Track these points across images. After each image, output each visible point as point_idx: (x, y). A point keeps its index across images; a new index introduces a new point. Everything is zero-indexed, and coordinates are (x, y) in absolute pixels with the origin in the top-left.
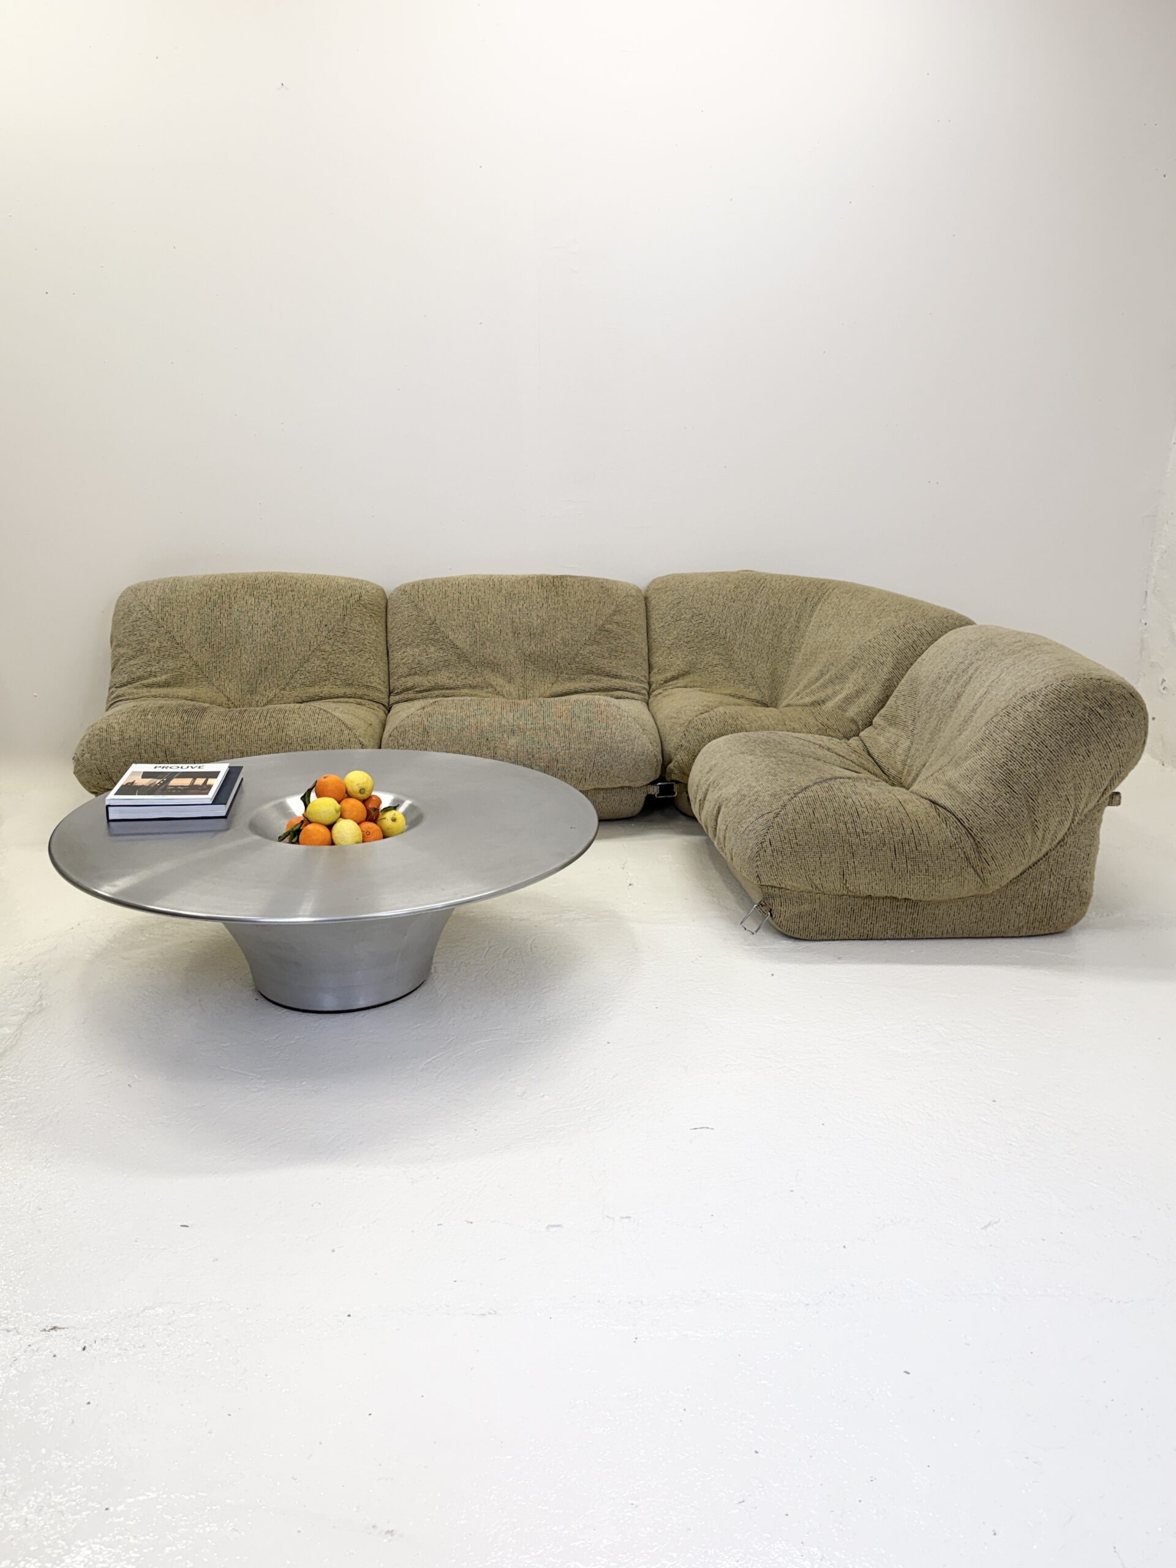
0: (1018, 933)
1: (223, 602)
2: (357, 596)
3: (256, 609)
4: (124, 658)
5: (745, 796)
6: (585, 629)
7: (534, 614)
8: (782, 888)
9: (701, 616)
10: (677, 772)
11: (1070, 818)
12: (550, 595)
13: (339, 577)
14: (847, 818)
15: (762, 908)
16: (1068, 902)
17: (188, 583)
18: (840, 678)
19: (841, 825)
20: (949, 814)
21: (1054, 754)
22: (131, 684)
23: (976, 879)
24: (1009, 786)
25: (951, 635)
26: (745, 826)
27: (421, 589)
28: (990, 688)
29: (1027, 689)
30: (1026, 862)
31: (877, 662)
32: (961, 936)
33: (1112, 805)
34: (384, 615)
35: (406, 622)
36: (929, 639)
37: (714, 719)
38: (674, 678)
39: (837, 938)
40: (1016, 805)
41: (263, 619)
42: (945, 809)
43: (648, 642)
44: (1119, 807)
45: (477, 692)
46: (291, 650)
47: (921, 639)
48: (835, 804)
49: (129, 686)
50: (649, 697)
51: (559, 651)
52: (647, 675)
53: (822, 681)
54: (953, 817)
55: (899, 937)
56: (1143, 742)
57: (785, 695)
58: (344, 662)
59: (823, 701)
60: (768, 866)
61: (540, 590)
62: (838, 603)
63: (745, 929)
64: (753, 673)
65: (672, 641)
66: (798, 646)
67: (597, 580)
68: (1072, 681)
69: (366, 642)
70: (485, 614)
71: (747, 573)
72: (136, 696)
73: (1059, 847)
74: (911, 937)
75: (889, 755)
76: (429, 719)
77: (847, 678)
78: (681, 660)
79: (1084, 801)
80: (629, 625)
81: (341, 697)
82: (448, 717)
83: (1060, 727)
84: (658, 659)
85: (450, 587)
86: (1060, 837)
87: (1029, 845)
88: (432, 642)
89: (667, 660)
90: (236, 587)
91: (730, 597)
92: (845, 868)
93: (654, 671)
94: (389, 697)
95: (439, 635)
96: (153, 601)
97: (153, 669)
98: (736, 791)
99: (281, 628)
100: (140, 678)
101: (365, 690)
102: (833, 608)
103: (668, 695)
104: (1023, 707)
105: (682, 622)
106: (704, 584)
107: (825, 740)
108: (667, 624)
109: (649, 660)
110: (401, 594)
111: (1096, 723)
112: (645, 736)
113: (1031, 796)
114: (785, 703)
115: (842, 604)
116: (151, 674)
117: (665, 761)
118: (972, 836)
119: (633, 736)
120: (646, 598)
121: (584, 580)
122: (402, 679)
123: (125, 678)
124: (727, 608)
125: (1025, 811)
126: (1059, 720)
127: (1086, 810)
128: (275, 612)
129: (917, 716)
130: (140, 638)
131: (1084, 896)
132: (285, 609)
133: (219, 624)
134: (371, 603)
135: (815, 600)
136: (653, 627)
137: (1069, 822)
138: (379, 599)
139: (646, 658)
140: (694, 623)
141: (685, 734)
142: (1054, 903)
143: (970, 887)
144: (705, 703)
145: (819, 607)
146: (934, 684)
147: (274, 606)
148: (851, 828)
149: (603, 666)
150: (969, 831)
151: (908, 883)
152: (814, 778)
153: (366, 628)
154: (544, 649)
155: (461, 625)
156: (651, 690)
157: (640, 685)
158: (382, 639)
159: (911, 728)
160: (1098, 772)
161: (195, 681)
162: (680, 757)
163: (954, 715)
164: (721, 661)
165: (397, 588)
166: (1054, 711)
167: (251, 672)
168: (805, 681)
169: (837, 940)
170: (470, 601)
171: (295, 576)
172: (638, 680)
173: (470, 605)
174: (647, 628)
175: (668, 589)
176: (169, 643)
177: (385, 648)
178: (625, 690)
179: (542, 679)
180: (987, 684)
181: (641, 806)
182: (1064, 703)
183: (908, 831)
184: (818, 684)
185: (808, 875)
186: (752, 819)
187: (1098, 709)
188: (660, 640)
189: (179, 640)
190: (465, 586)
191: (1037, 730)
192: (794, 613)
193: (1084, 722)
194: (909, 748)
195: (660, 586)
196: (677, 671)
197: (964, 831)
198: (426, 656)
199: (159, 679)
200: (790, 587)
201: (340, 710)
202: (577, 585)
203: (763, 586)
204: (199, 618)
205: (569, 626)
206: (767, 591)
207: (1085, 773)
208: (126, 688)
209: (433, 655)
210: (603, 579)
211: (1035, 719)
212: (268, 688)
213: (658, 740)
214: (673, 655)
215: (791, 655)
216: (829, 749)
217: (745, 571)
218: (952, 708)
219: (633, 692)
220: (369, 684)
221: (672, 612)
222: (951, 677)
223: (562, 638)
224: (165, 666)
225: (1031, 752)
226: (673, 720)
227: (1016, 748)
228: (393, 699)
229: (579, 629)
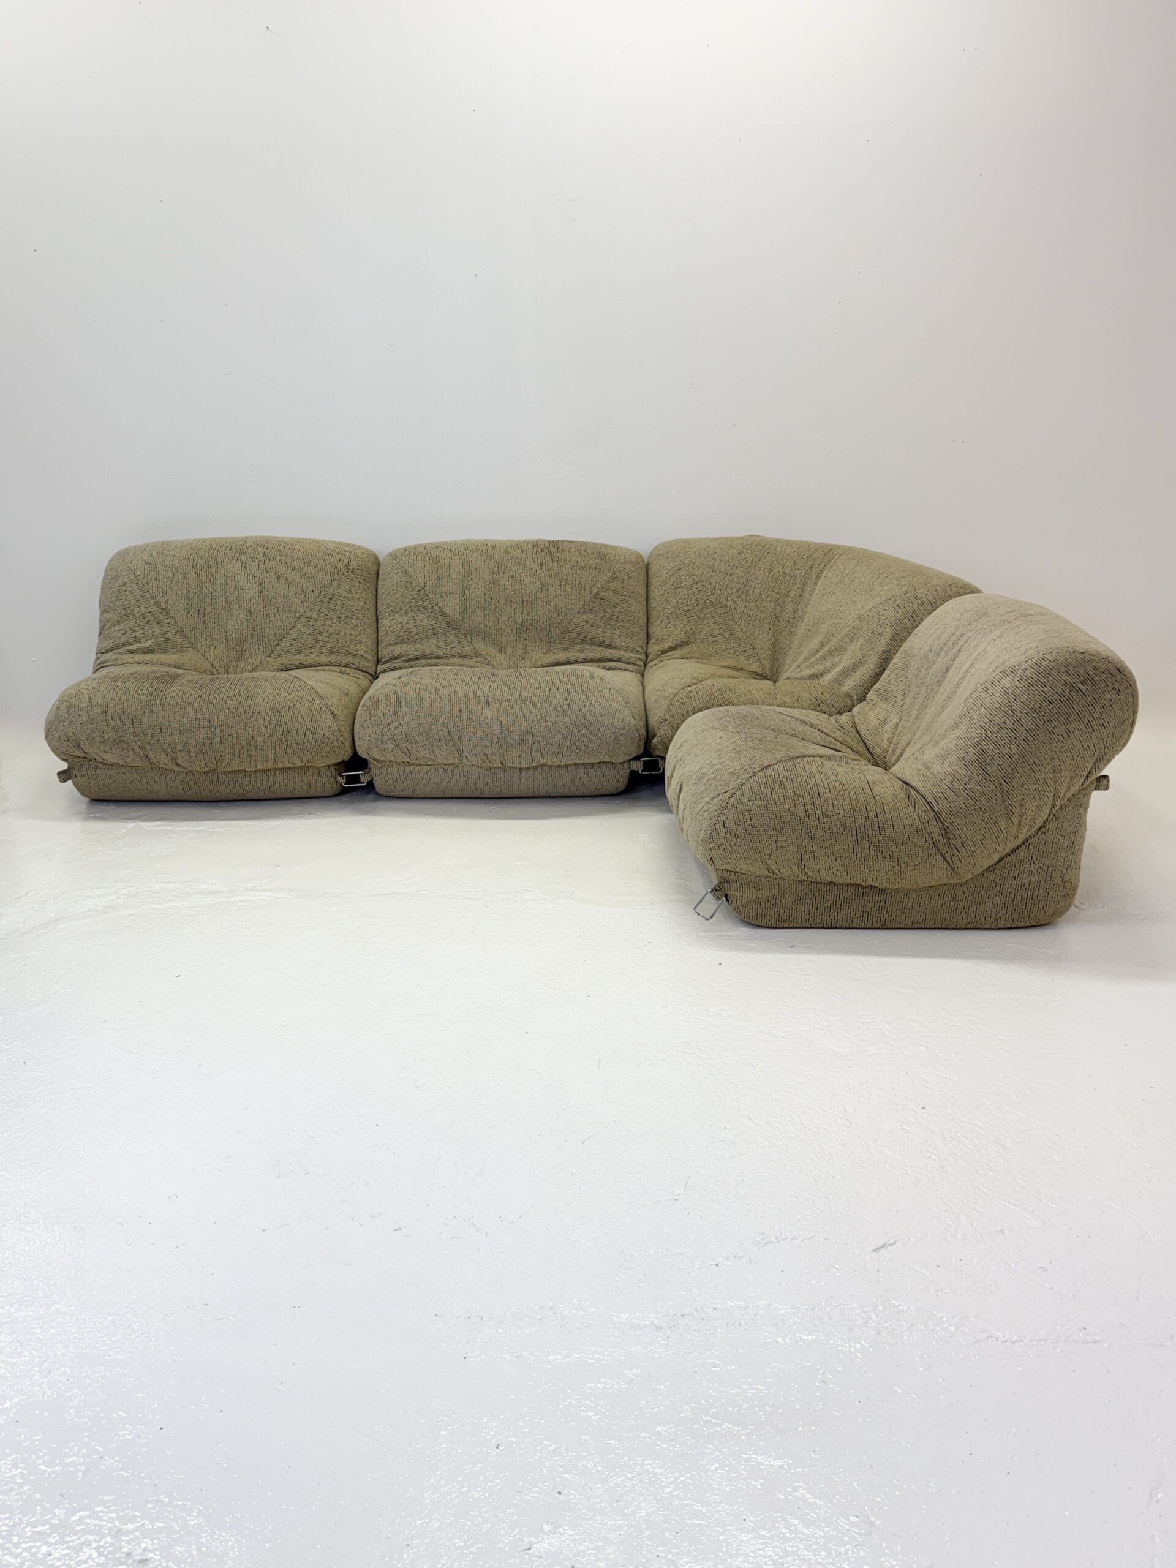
0: (995, 924)
1: (210, 567)
2: (346, 562)
3: (243, 574)
4: (110, 624)
5: (704, 774)
6: (579, 596)
7: (527, 581)
8: (738, 872)
9: (702, 584)
10: (660, 747)
11: (1050, 803)
12: (544, 561)
13: (329, 541)
14: (807, 799)
15: (716, 893)
16: (1051, 892)
17: (176, 547)
18: (839, 650)
19: (800, 806)
20: (919, 797)
21: (1031, 733)
22: (116, 649)
23: (945, 866)
24: (982, 768)
25: (950, 605)
26: (700, 806)
27: (412, 554)
28: (975, 662)
29: (1007, 663)
30: (1003, 850)
31: (876, 633)
32: (933, 927)
33: (1099, 790)
34: (374, 581)
35: (395, 589)
36: (929, 608)
37: (701, 692)
38: (672, 649)
39: (798, 925)
40: (988, 789)
41: (249, 584)
42: (916, 791)
43: (647, 611)
44: (1107, 791)
45: (467, 661)
46: (277, 616)
47: (922, 608)
48: (796, 785)
49: (114, 652)
50: (645, 669)
51: (552, 620)
52: (645, 646)
53: (821, 653)
54: (923, 799)
55: (865, 926)
56: (1131, 721)
57: (787, 667)
58: (330, 629)
59: (821, 674)
60: (721, 849)
61: (534, 556)
62: (842, 570)
63: (699, 915)
64: (754, 644)
65: (671, 610)
66: (800, 614)
67: (595, 545)
68: (1054, 654)
69: (354, 609)
70: (477, 581)
71: (753, 538)
72: (120, 662)
73: (1040, 833)
74: (878, 927)
75: (876, 732)
76: (403, 690)
77: (846, 649)
78: (680, 629)
79: (1065, 784)
80: (625, 593)
81: (326, 665)
82: (422, 687)
83: (1038, 704)
84: (656, 629)
85: (442, 552)
86: (1039, 822)
87: (1004, 831)
88: (421, 609)
89: (665, 630)
90: (223, 551)
91: (732, 564)
92: (802, 852)
93: (652, 641)
94: (377, 666)
95: (428, 601)
96: (140, 565)
97: (138, 635)
98: (697, 768)
99: (267, 593)
100: (124, 644)
101: (351, 658)
102: (837, 576)
103: (663, 666)
104: (1001, 683)
105: (682, 590)
106: (706, 550)
107: (813, 716)
108: (667, 592)
109: (647, 630)
110: (393, 560)
111: (1077, 700)
112: (627, 709)
113: (1004, 778)
114: (784, 677)
115: (847, 571)
116: (136, 640)
117: (649, 737)
118: (940, 820)
119: (614, 709)
120: (647, 567)
121: (581, 546)
122: (390, 647)
123: (110, 643)
124: (728, 575)
125: (999, 794)
126: (1037, 696)
127: (1069, 795)
128: (261, 577)
129: (907, 691)
130: (126, 603)
131: (1068, 887)
132: (272, 574)
133: (204, 589)
134: (360, 568)
135: (821, 567)
136: (652, 595)
137: (1049, 807)
138: (370, 564)
139: (644, 627)
140: (694, 590)
141: (669, 708)
142: (1035, 894)
143: (939, 875)
144: (695, 675)
145: (824, 574)
146: (925, 656)
147: (260, 570)
148: (810, 810)
149: (598, 636)
150: (937, 816)
151: (872, 869)
152: (779, 756)
153: (354, 594)
154: (536, 617)
155: (451, 591)
156: (648, 661)
157: (635, 655)
158: (371, 606)
159: (901, 704)
160: (1080, 754)
161: (179, 647)
162: (661, 732)
163: (942, 689)
164: (722, 632)
165: (389, 553)
166: (1032, 687)
167: (237, 638)
168: (806, 654)
169: (799, 928)
170: (461, 567)
171: (285, 540)
172: (633, 650)
173: (461, 571)
174: (647, 596)
175: (669, 555)
176: (154, 608)
177: (374, 615)
178: (619, 660)
179: (533, 648)
180: (973, 657)
181: (626, 782)
182: (1043, 678)
183: (872, 814)
184: (817, 656)
185: (764, 859)
186: (708, 799)
187: (1080, 685)
188: (660, 609)
189: (163, 605)
190: (457, 551)
191: (1013, 707)
192: (798, 581)
193: (1064, 699)
194: (897, 725)
195: (662, 552)
196: (675, 642)
197: (932, 815)
198: (415, 624)
199: (144, 645)
200: (796, 553)
201: (317, 678)
202: (574, 550)
203: (767, 551)
204: (185, 583)
205: (563, 594)
206: (771, 557)
207: (1064, 754)
208: (111, 653)
209: (422, 623)
210: (602, 545)
211: (1012, 696)
212: (253, 655)
213: (642, 713)
214: (672, 625)
215: (794, 625)
216: (812, 726)
217: (752, 536)
218: (940, 683)
219: (628, 663)
220: (355, 652)
221: (672, 579)
222: (942, 649)
223: (556, 606)
224: (150, 631)
225: (1006, 731)
226: (659, 693)
227: (991, 727)
228: (380, 667)
229: (573, 597)
